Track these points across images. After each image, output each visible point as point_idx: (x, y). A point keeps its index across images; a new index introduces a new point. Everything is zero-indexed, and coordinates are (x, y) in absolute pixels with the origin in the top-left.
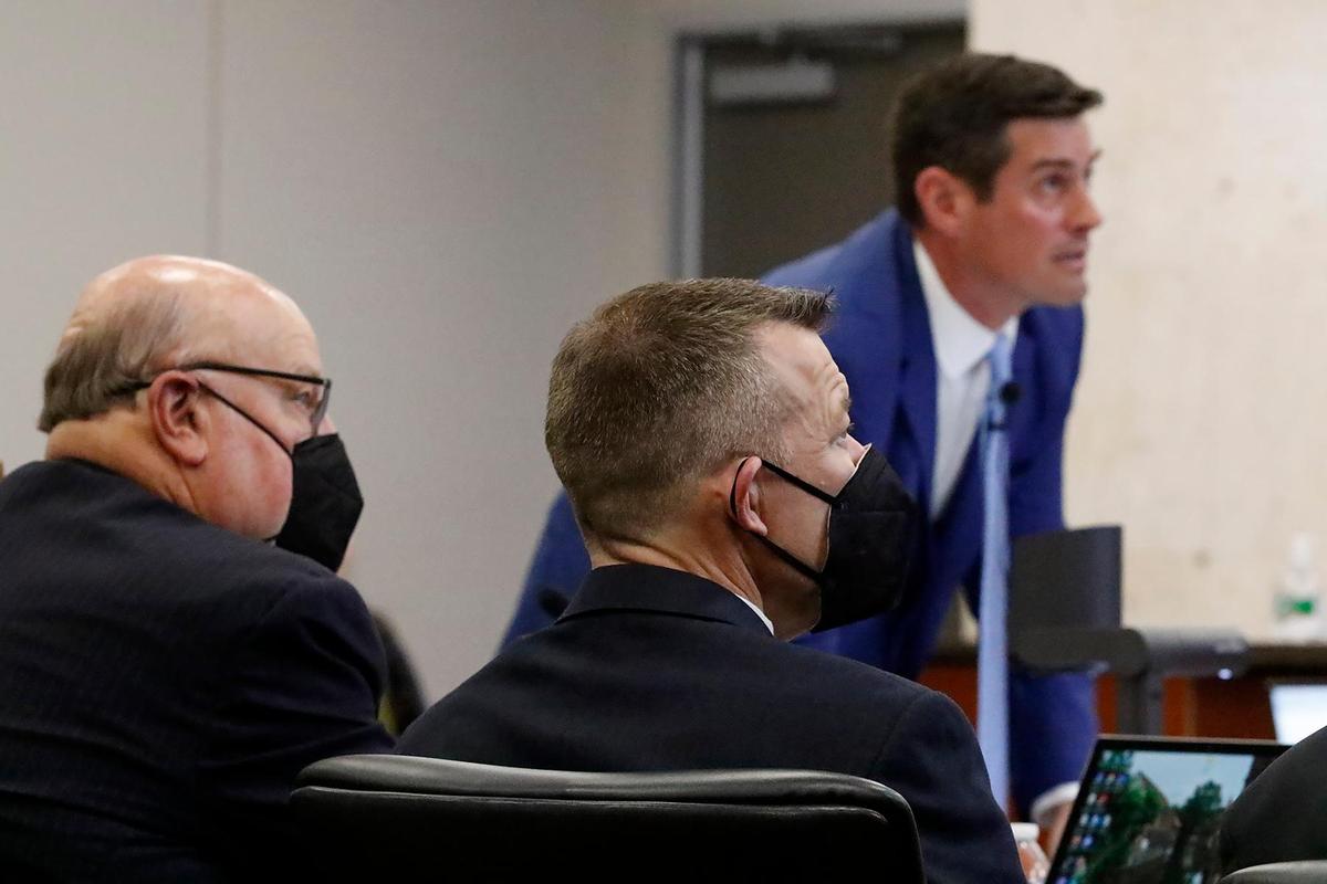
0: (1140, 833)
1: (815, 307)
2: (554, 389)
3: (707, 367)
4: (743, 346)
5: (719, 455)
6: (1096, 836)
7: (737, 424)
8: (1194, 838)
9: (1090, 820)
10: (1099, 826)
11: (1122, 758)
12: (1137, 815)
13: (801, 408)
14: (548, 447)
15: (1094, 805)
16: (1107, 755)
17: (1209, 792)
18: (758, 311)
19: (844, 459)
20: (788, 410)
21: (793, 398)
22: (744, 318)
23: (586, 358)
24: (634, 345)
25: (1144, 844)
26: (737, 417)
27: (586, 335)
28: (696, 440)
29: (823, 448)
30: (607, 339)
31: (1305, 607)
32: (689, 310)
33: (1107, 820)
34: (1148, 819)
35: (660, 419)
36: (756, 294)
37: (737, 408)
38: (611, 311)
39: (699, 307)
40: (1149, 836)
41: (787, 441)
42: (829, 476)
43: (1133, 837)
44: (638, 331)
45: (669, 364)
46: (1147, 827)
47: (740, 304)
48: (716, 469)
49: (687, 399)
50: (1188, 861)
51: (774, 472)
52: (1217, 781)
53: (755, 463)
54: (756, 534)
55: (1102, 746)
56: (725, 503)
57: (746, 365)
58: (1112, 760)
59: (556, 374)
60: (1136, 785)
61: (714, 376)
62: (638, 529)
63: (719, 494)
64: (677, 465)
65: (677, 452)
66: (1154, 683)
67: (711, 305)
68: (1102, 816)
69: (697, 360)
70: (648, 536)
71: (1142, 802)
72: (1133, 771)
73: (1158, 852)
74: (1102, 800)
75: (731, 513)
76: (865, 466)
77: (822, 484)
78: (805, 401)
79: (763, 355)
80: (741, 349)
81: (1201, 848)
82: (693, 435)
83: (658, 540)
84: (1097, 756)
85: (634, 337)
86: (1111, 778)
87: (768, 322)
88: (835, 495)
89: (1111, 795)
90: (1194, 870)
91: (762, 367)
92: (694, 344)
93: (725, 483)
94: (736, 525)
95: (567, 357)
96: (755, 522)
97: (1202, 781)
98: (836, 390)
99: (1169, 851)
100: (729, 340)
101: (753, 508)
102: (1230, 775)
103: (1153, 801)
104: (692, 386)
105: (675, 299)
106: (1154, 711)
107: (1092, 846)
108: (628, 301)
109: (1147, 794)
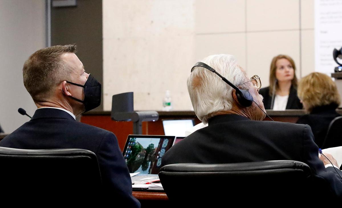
0: (138, 154)
1: (72, 48)
2: (24, 75)
3: (53, 65)
4: (59, 59)
5: (59, 82)
6: (129, 155)
7: (61, 75)
8: (149, 155)
9: (128, 151)
10: (130, 153)
11: (134, 139)
12: (137, 150)
13: (73, 69)
14: (25, 86)
15: (129, 149)
16: (131, 139)
17: (152, 146)
18: (61, 52)
19: (84, 78)
20: (71, 70)
21: (71, 68)
22: (58, 54)
23: (28, 68)
24: (37, 63)
25: (139, 156)
26: (61, 74)
27: (27, 63)
28: (53, 80)
29: (79, 76)
30: (32, 63)
31: (169, 104)
32: (47, 54)
33: (131, 151)
34: (140, 151)
35: (45, 77)
36: (60, 48)
37: (60, 72)
38: (31, 57)
39: (49, 53)
40: (140, 155)
41: (72, 77)
42: (82, 82)
43: (137, 155)
44: (37, 61)
45: (45, 66)
46: (139, 153)
47: (57, 51)
48: (59, 84)
49: (50, 72)
50: (148, 159)
51: (69, 83)
52: (153, 144)
53: (65, 82)
54: (69, 96)
55: (130, 137)
56: (62, 91)
57: (60, 63)
58: (132, 140)
59: (23, 72)
60: (137, 144)
61: (54, 66)
62: (45, 99)
63: (60, 90)
64: (50, 86)
65: (50, 83)
66: (140, 123)
67: (51, 53)
68: (130, 151)
69: (50, 64)
70: (47, 100)
71: (138, 148)
72: (136, 142)
73: (142, 158)
74: (130, 147)
75: (63, 93)
76: (89, 78)
77: (81, 84)
78: (74, 68)
79: (63, 60)
80: (59, 60)
81: (150, 156)
82: (52, 79)
83: (50, 100)
84: (129, 139)
85: (37, 62)
86: (132, 143)
87: (63, 53)
88: (84, 85)
89: (132, 147)
90: (149, 161)
91: (64, 63)
92: (49, 61)
93: (60, 88)
94: (65, 95)
95: (25, 68)
96: (69, 94)
97: (150, 143)
98: (80, 65)
99: (144, 157)
100: (56, 59)
101: (67, 91)
102: (155, 142)
103: (140, 148)
104: (50, 70)
105: (44, 52)
106: (140, 129)
107: (128, 156)
108: (35, 55)
109: (139, 146)
